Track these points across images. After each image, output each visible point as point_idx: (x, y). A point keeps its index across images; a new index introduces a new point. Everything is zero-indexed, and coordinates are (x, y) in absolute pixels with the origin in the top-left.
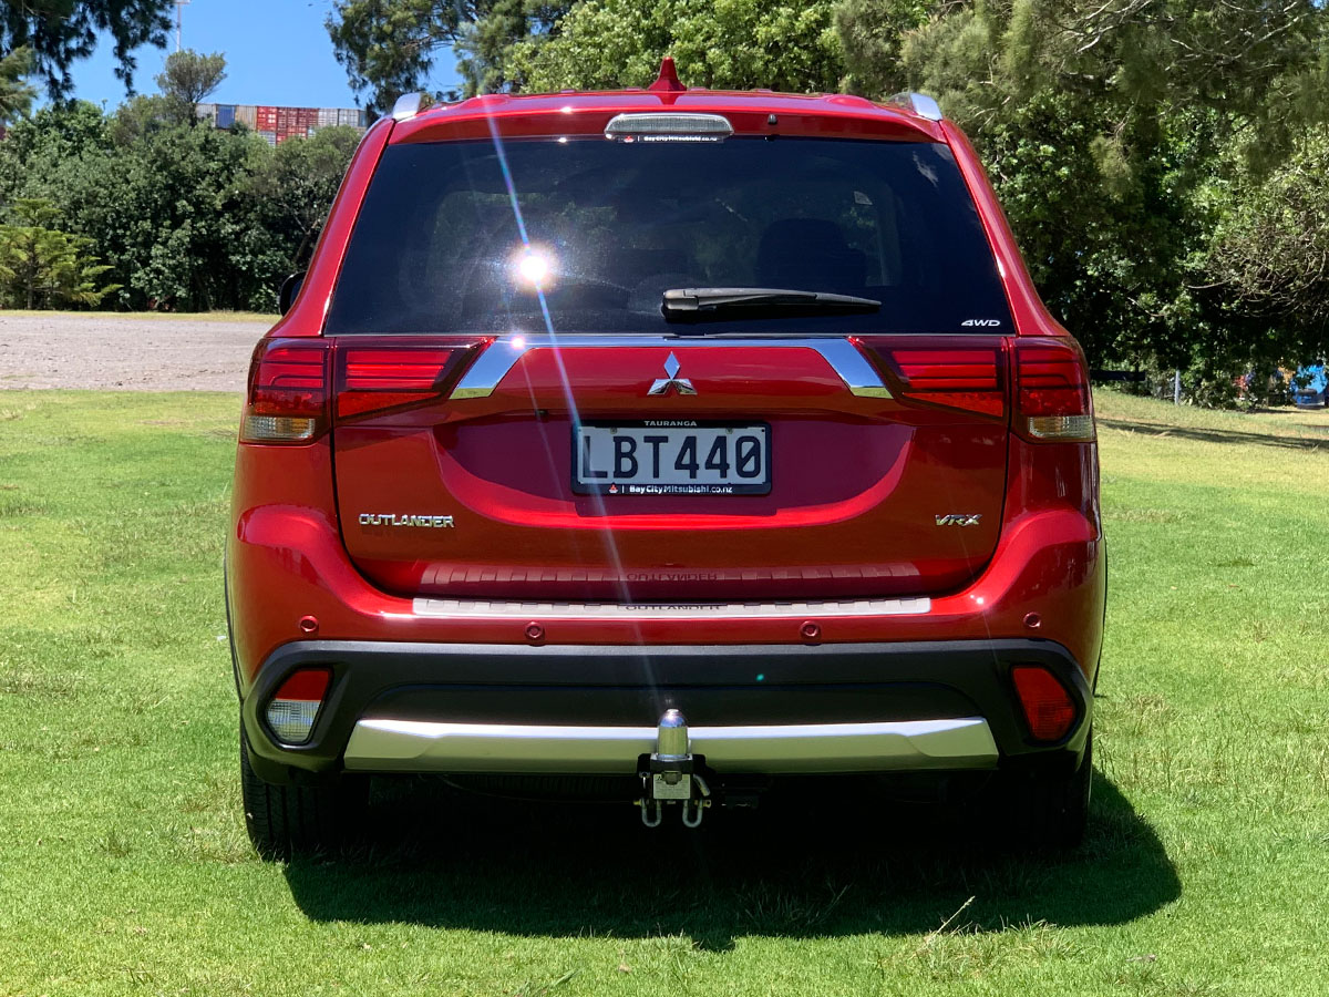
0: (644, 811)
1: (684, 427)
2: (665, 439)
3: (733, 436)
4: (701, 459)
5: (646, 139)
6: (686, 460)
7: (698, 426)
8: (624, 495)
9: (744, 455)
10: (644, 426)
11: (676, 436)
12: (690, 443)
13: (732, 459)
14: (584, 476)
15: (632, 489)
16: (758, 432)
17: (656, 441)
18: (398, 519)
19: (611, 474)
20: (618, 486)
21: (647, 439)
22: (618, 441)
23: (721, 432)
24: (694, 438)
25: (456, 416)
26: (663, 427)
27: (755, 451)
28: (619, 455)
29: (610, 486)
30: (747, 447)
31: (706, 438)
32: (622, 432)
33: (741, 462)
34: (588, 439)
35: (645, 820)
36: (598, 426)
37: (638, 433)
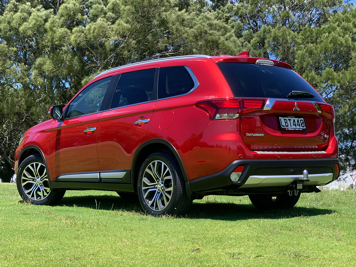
0: (289, 193)
1: (293, 117)
2: (291, 120)
3: (300, 119)
4: (296, 124)
5: (264, 64)
6: (294, 124)
7: (295, 117)
10: (287, 117)
12: (294, 120)
13: (300, 124)
14: (282, 126)
15: (289, 129)
16: (302, 119)
18: (254, 135)
19: (285, 126)
20: (287, 128)
21: (289, 120)
22: (285, 120)
23: (298, 119)
25: (264, 114)
26: (290, 117)
27: (303, 123)
28: (285, 123)
30: (302, 121)
31: (296, 119)
32: (285, 118)
33: (302, 125)
34: (281, 119)
35: (289, 194)
36: (282, 117)
37: (287, 119)
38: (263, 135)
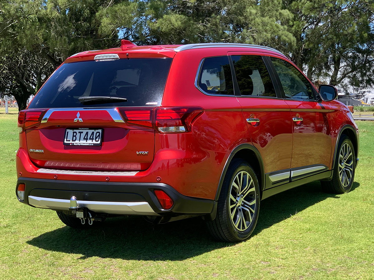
1: (86, 129)
2: (82, 132)
3: (95, 132)
4: (89, 138)
6: (86, 138)
7: (89, 129)
8: (73, 145)
9: (97, 136)
10: (79, 129)
11: (85, 132)
12: (87, 133)
13: (94, 137)
14: (66, 141)
15: (74, 144)
16: (100, 131)
17: (81, 133)
19: (71, 140)
20: (72, 143)
21: (79, 132)
22: (74, 133)
23: (93, 131)
24: (88, 132)
26: (82, 129)
27: (99, 136)
28: (73, 136)
29: (70, 143)
30: (98, 134)
31: (90, 132)
32: (75, 131)
33: (96, 138)
34: (68, 132)
36: (70, 129)
37: (77, 131)
38: (43, 151)
